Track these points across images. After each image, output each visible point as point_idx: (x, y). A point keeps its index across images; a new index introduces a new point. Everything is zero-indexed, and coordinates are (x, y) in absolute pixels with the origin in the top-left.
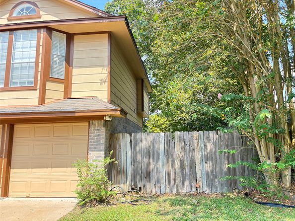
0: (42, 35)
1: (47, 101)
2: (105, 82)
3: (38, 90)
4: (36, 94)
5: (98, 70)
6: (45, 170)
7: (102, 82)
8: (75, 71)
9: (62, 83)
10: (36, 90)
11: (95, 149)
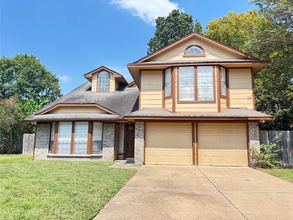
0: (216, 70)
1: (221, 109)
2: (251, 99)
3: (217, 103)
4: (216, 105)
5: (246, 91)
6: (220, 150)
7: (249, 99)
8: (231, 91)
9: (225, 98)
10: (215, 103)
11: (254, 139)
